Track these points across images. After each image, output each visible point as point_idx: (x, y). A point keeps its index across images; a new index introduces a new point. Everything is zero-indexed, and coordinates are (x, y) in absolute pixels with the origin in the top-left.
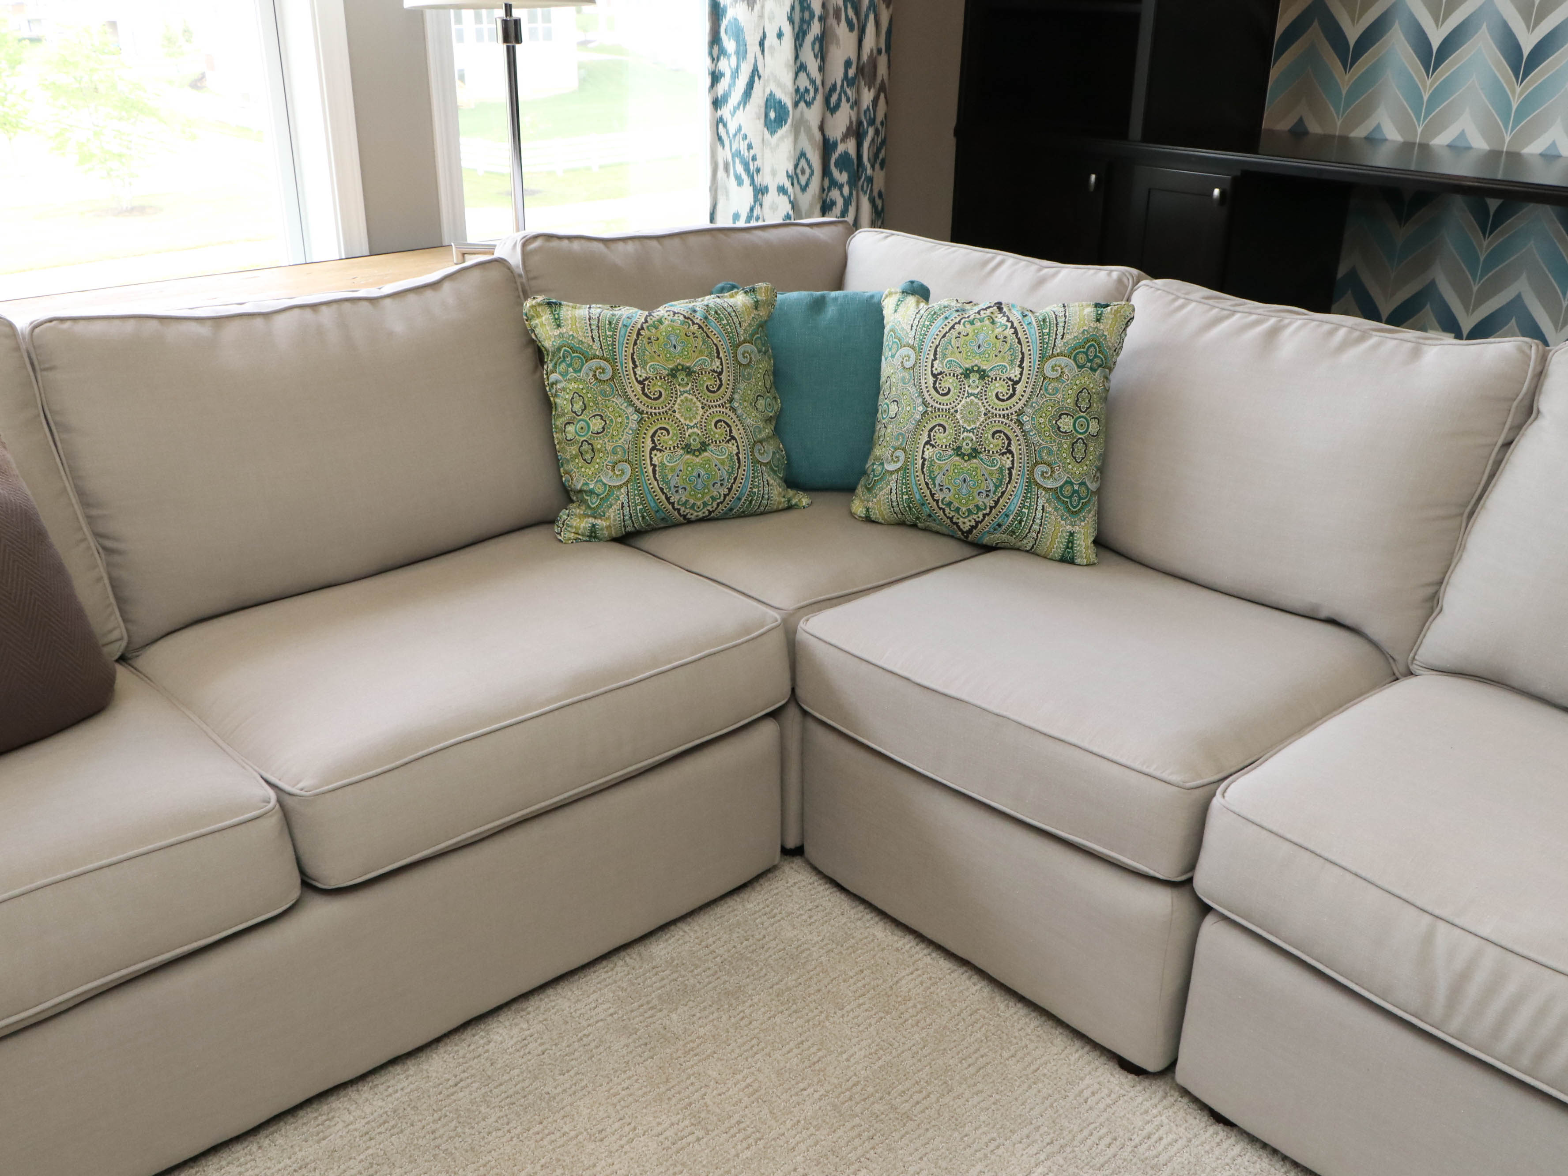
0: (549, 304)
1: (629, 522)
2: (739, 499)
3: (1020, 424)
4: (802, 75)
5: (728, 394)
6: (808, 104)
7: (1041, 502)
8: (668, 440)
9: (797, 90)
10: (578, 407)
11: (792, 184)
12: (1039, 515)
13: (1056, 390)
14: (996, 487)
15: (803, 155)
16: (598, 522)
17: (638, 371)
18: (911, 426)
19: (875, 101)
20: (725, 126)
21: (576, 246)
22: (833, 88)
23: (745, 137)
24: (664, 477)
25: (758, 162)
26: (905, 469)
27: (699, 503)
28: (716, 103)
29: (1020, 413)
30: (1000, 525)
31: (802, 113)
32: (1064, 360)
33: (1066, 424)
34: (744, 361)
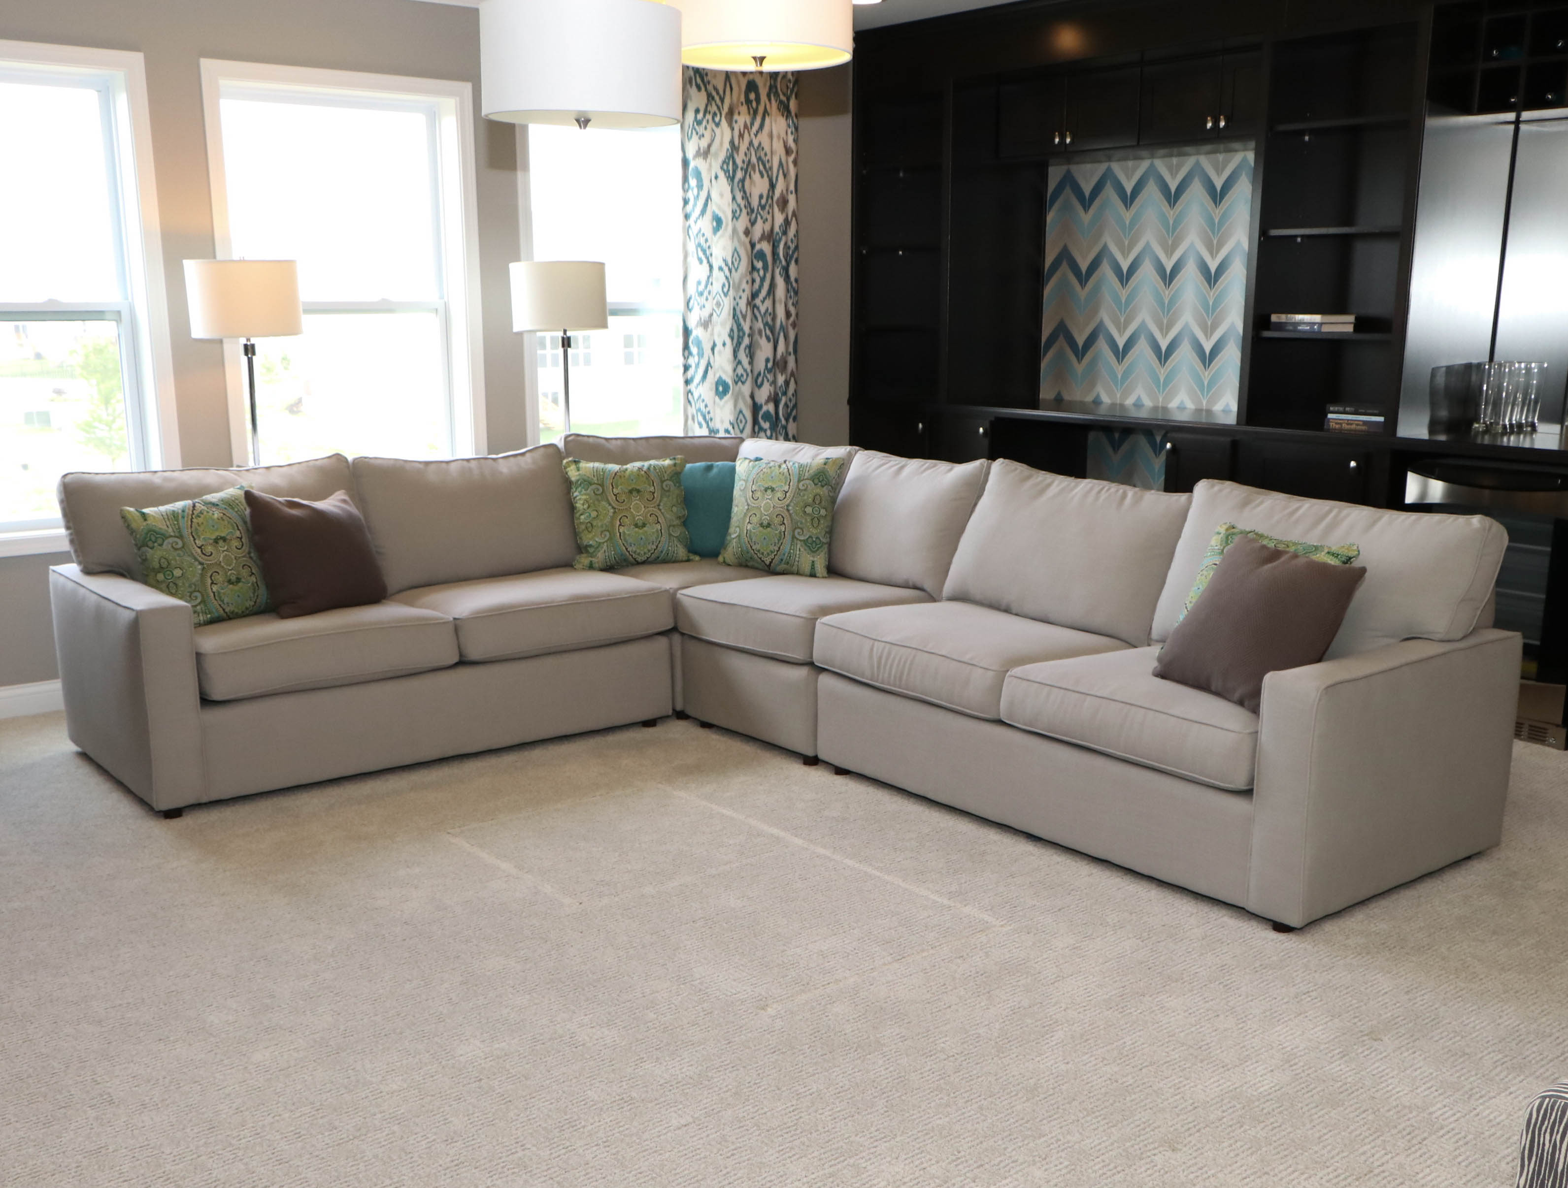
0: (575, 461)
1: (608, 560)
2: (662, 552)
3: (788, 510)
4: (740, 367)
5: (658, 502)
6: (743, 383)
7: (798, 546)
8: (626, 521)
9: (737, 375)
10: (586, 506)
11: (733, 428)
12: (798, 552)
13: (804, 495)
14: (779, 541)
15: (741, 412)
16: (593, 559)
17: (614, 490)
18: (742, 516)
19: (787, 383)
20: (692, 394)
21: (591, 440)
22: (759, 374)
23: (703, 401)
24: (625, 539)
25: (711, 415)
26: (739, 536)
27: (642, 552)
28: (687, 382)
29: (788, 506)
30: (782, 560)
31: (740, 389)
32: (808, 482)
33: (809, 510)
34: (666, 489)
